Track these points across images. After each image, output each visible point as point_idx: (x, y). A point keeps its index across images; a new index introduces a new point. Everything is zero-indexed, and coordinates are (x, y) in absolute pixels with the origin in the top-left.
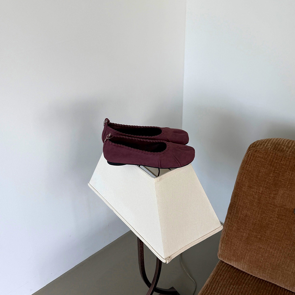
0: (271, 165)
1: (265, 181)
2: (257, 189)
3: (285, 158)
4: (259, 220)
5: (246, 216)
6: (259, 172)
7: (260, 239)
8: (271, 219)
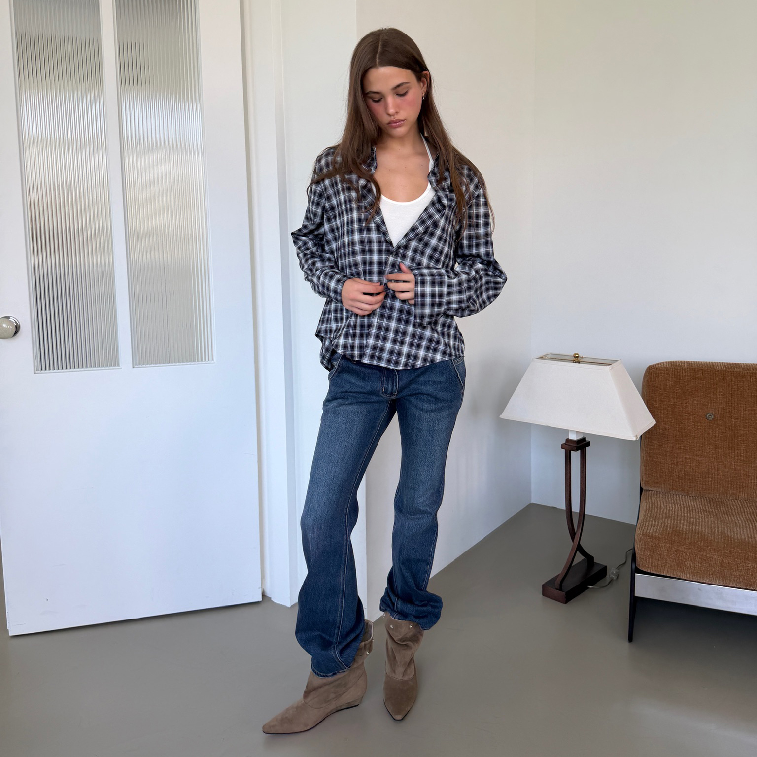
0: (675, 377)
1: (674, 392)
2: (669, 401)
3: (685, 370)
4: (678, 431)
5: (665, 429)
6: (666, 385)
7: (683, 449)
8: (689, 428)
